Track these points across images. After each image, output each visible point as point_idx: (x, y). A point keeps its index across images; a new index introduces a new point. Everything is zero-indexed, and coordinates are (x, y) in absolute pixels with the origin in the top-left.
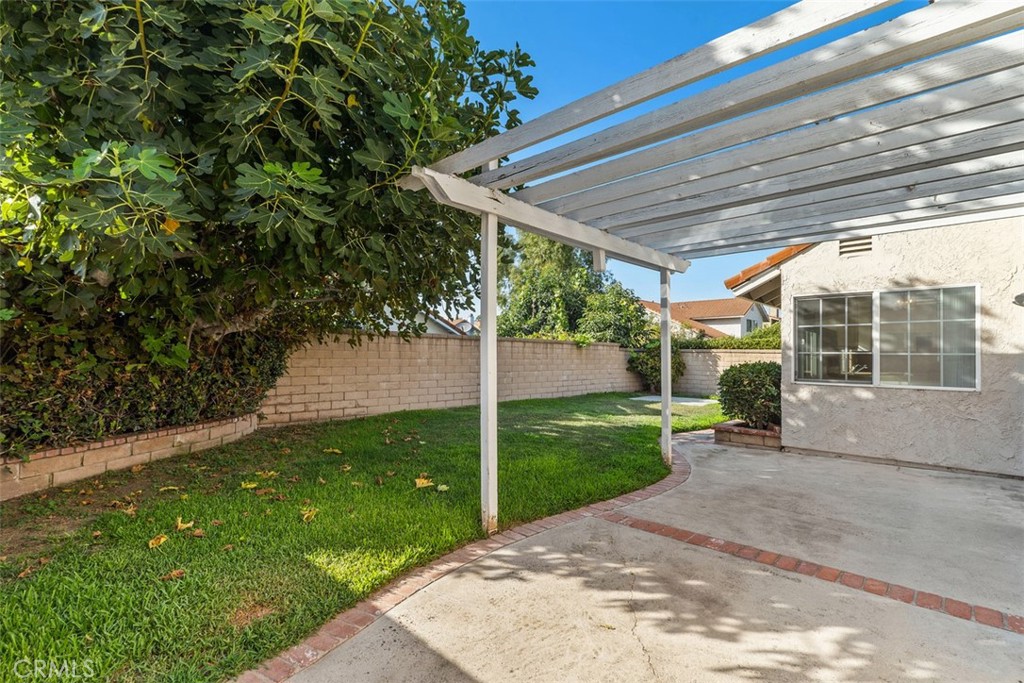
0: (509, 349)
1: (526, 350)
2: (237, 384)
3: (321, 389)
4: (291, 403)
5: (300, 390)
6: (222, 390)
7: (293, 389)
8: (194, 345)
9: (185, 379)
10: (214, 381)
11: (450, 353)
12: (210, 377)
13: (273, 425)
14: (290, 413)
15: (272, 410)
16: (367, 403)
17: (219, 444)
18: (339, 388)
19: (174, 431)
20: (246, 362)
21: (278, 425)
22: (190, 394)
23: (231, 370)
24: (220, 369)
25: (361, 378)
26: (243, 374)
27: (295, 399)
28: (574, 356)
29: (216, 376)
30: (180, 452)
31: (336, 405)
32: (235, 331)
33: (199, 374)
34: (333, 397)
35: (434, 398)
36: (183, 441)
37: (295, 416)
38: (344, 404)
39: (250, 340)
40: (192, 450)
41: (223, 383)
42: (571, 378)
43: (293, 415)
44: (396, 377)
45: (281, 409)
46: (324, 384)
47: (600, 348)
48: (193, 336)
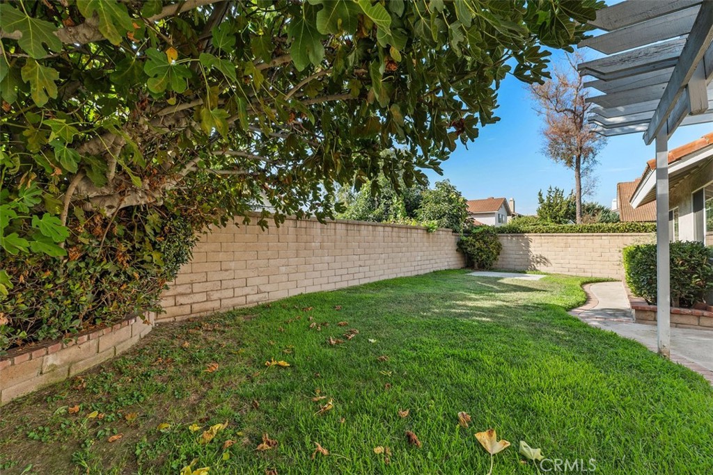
0: (382, 233)
1: (394, 234)
2: (137, 275)
3: (224, 275)
4: (192, 293)
5: (201, 277)
6: (115, 284)
7: (194, 277)
8: (73, 220)
9: (60, 272)
10: (105, 273)
11: (338, 237)
12: (99, 268)
13: (172, 319)
14: (191, 304)
15: (171, 301)
16: (268, 288)
17: (112, 356)
18: (241, 274)
19: (43, 351)
20: (148, 246)
21: (178, 319)
22: (67, 294)
23: (128, 257)
24: (111, 254)
25: (262, 262)
26: (143, 262)
27: (197, 288)
28: (425, 239)
29: (109, 266)
30: (52, 380)
31: (238, 292)
32: (134, 203)
33: (82, 265)
34: (236, 283)
35: (325, 280)
36: (57, 363)
37: (196, 307)
38: (247, 290)
39: (154, 217)
40: (73, 373)
41: (117, 275)
42: (423, 258)
43: (194, 306)
44: (293, 261)
45: (181, 300)
46: (226, 270)
47: (441, 232)
48: (71, 210)
